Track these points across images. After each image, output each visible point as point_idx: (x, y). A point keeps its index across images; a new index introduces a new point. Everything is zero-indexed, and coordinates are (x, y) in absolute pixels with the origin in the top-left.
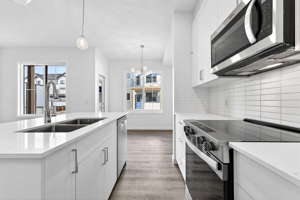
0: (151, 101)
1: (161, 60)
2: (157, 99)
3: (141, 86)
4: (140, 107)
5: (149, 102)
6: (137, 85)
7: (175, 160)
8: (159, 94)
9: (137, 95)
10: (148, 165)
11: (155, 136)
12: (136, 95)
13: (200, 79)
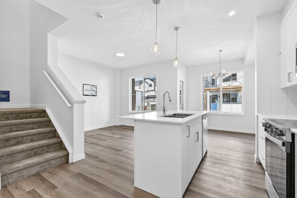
0: (229, 102)
1: (243, 59)
2: (238, 100)
3: (217, 86)
4: (215, 108)
5: (226, 104)
6: (212, 85)
7: (258, 158)
8: (240, 94)
9: (212, 96)
10: (228, 157)
11: (234, 137)
12: (210, 96)
13: (288, 81)
